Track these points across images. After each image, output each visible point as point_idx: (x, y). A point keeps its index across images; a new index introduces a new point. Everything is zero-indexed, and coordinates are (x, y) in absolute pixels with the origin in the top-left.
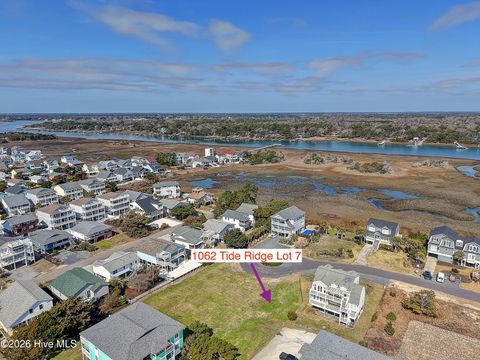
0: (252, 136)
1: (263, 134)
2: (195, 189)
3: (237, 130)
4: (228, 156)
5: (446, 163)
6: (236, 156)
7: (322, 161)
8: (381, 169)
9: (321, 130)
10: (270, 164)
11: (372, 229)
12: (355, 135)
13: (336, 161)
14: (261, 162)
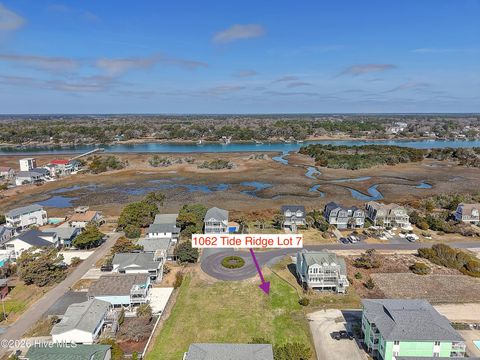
0: (58, 141)
1: (71, 138)
2: (78, 210)
3: (32, 134)
4: (61, 166)
5: (266, 156)
6: (70, 166)
7: (169, 163)
8: (226, 165)
9: (137, 132)
10: (116, 171)
11: (288, 214)
12: (172, 135)
13: (180, 162)
14: (105, 170)
